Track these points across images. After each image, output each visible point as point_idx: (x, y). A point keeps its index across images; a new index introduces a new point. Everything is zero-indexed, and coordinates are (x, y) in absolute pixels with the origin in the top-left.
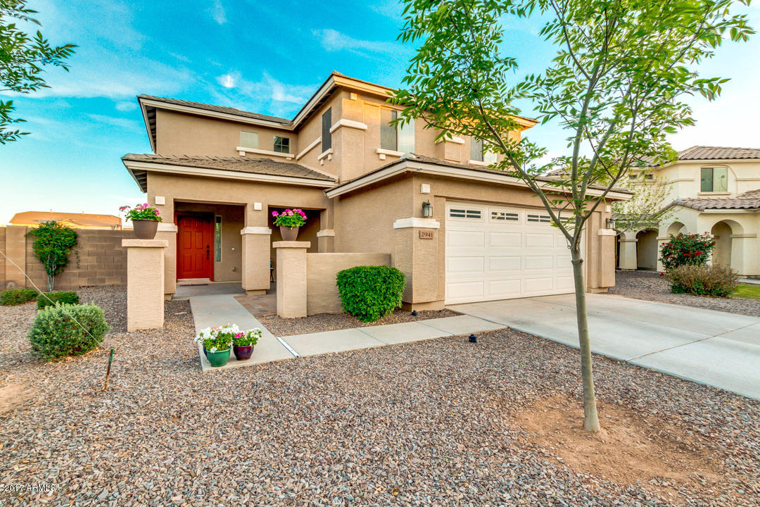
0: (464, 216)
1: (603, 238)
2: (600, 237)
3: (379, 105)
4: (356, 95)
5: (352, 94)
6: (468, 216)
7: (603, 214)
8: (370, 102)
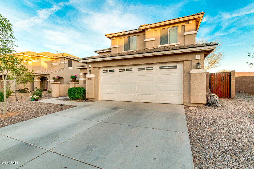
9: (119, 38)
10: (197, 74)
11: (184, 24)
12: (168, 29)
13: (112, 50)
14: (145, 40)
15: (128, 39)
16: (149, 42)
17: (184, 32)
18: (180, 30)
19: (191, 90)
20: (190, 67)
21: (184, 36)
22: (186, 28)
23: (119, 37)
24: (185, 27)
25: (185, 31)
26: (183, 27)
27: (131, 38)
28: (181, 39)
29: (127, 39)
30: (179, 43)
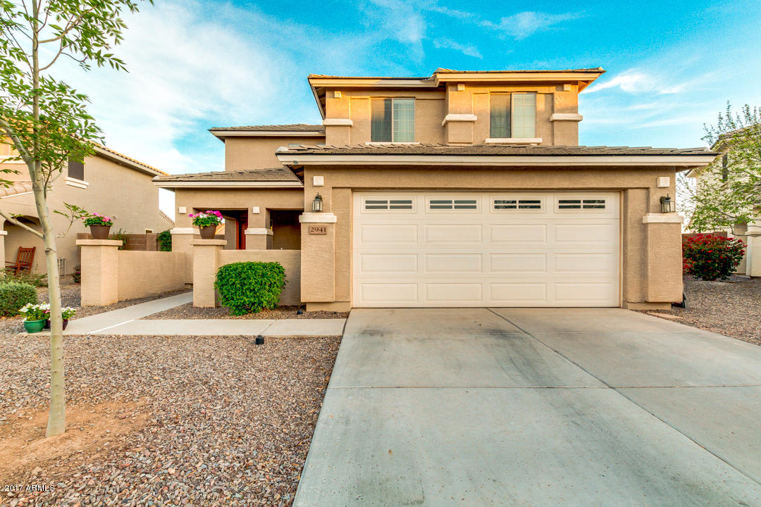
0: (386, 207)
1: (650, 228)
2: (644, 227)
3: (368, 97)
4: (340, 92)
5: (335, 92)
6: (391, 207)
7: (652, 191)
8: (357, 96)
9: (353, 97)
10: (664, 225)
11: (552, 89)
12: (511, 95)
13: (329, 133)
14: (449, 117)
15: (385, 104)
16: (459, 123)
17: (553, 111)
18: (542, 103)
19: (649, 267)
20: (643, 206)
21: (553, 122)
22: (556, 102)
23: (353, 93)
24: (555, 100)
25: (555, 110)
26: (550, 99)
27: (394, 102)
28: (546, 129)
29: (381, 104)
30: (540, 140)
